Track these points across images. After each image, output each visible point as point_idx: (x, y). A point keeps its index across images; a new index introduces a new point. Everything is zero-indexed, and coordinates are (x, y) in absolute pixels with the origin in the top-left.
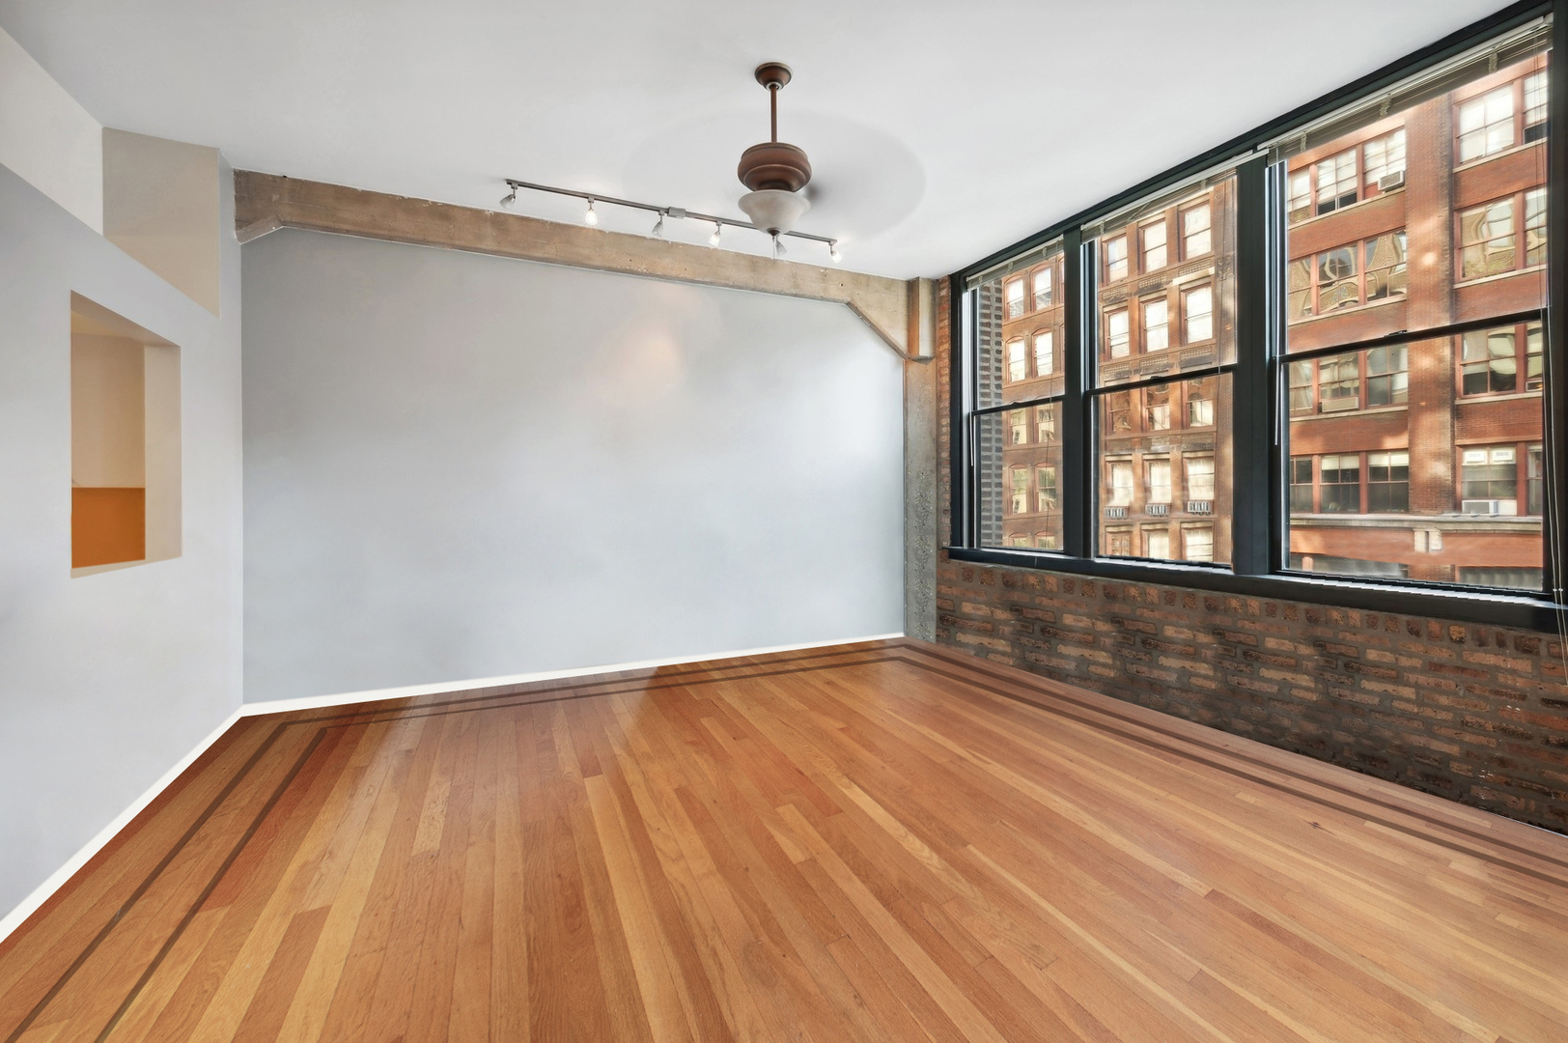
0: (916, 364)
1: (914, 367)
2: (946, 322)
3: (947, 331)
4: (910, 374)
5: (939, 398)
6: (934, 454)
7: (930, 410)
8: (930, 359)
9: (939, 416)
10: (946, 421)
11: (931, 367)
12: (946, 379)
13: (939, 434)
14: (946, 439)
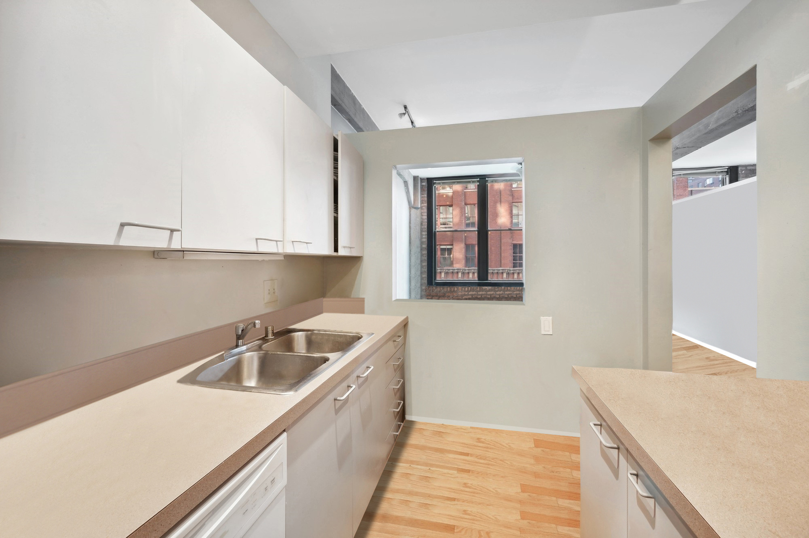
0: (414, 209)
1: (413, 210)
2: (426, 195)
3: (426, 199)
4: (412, 213)
5: (422, 224)
6: (420, 246)
7: (418, 228)
8: (419, 208)
9: (422, 231)
10: (425, 233)
11: (419, 212)
12: (425, 217)
13: (421, 238)
14: (425, 240)
